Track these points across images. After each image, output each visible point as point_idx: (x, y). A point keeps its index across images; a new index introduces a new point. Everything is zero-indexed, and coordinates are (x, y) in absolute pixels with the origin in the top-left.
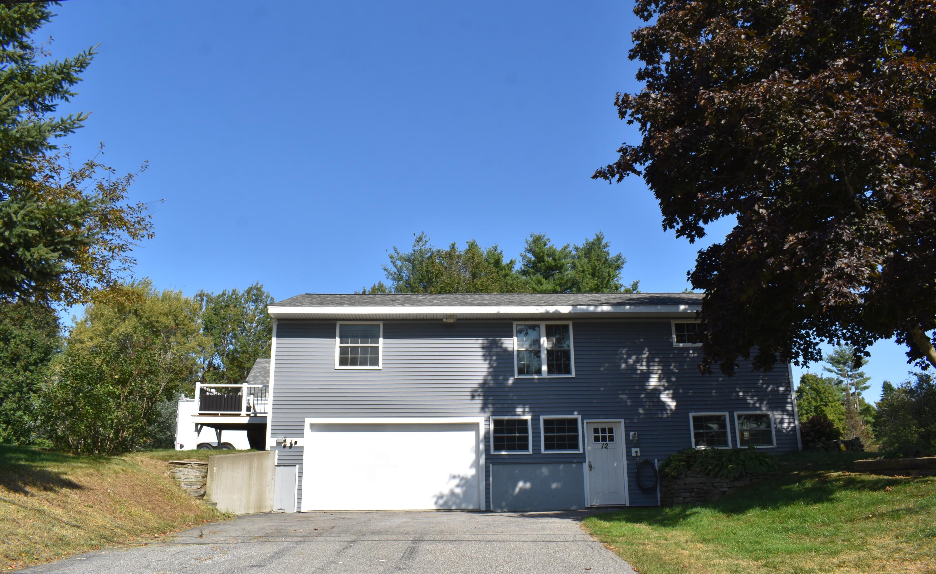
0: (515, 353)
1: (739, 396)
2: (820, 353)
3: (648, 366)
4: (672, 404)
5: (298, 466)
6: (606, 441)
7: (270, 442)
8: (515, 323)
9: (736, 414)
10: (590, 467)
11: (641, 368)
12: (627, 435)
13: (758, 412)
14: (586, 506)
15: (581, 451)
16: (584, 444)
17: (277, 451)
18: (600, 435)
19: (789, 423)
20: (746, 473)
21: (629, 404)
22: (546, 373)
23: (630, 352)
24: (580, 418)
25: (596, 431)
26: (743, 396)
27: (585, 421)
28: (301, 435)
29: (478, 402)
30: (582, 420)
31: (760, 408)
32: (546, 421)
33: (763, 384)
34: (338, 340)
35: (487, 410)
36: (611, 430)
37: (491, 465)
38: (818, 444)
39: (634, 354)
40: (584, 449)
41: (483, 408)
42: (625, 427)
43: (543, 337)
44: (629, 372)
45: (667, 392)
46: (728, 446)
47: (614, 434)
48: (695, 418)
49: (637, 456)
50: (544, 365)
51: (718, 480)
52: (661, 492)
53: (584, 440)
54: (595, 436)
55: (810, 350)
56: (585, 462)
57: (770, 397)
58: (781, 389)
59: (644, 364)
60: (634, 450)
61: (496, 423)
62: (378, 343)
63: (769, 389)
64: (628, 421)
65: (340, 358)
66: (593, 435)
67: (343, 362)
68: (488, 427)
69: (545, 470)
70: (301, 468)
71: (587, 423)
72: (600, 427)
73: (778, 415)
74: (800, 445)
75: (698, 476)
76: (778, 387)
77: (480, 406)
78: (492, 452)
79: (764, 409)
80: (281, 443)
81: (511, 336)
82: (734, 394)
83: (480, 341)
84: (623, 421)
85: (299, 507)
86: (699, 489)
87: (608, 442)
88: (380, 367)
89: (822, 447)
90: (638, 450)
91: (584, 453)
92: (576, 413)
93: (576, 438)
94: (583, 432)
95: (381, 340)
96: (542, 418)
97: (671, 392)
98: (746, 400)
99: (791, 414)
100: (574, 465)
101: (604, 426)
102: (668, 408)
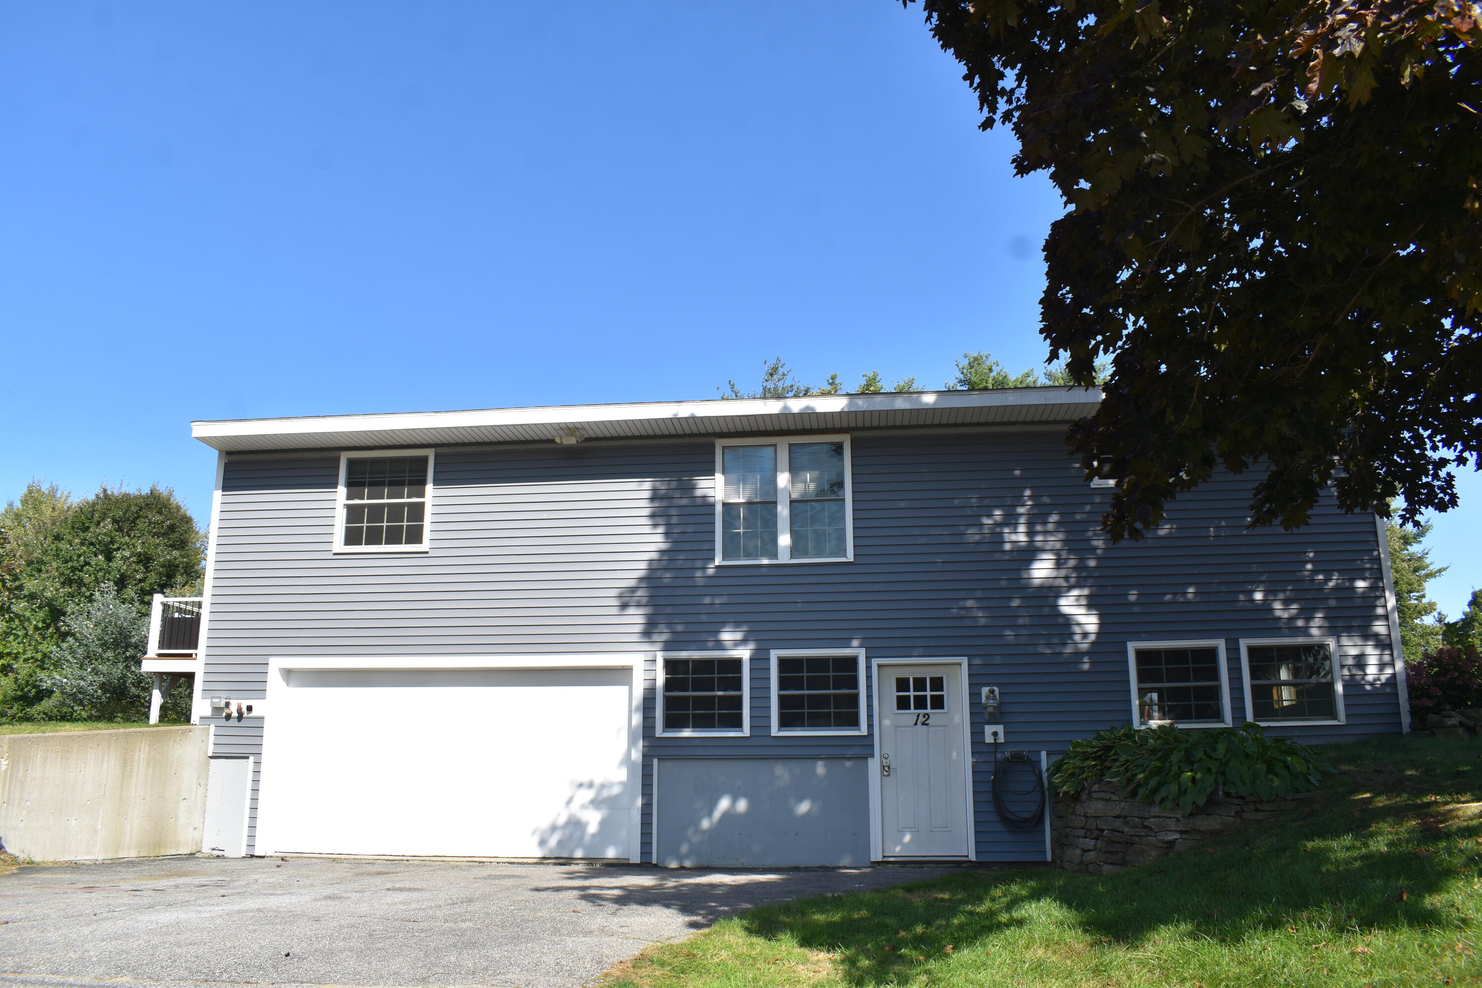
0: (719, 508)
1: (1253, 601)
2: (1452, 487)
3: (1031, 533)
4: (1089, 622)
5: (252, 758)
6: (926, 708)
7: (201, 707)
8: (719, 443)
9: (1244, 644)
10: (886, 770)
11: (1014, 537)
12: (974, 695)
13: (1300, 640)
14: (873, 859)
15: (864, 730)
16: (870, 716)
17: (212, 727)
18: (912, 693)
19: (1382, 666)
20: (1227, 794)
21: (982, 622)
22: (788, 554)
23: (987, 502)
24: (862, 654)
25: (902, 684)
26: (1264, 600)
27: (875, 662)
28: (260, 692)
29: (636, 617)
30: (868, 659)
31: (1305, 632)
32: (783, 663)
33: (1314, 572)
34: (342, 491)
35: (656, 637)
36: (937, 683)
37: (655, 761)
38: (1450, 717)
39: (997, 507)
40: (870, 726)
41: (648, 632)
42: (970, 675)
43: (782, 471)
44: (983, 548)
45: (1075, 592)
46: (1223, 721)
47: (944, 693)
48: (1141, 655)
49: (996, 744)
50: (783, 533)
51: (1155, 810)
52: (1053, 829)
53: (870, 707)
54: (899, 697)
55: (1424, 480)
56: (873, 756)
57: (1332, 603)
58: (1361, 584)
59: (1022, 528)
60: (989, 730)
61: (669, 665)
62: (422, 495)
63: (1331, 584)
64: (977, 661)
65: (347, 529)
66: (893, 694)
67: (352, 537)
68: (650, 676)
69: (782, 773)
70: (257, 763)
71: (879, 666)
72: (911, 675)
73: (1351, 647)
74: (1406, 719)
75: (1114, 797)
76: (1353, 580)
77: (638, 629)
78: (659, 731)
79: (1315, 632)
80: (221, 709)
81: (711, 472)
82: (1242, 597)
83: (647, 485)
84: (964, 661)
85: (251, 846)
86: (1114, 830)
87: (929, 710)
88: (425, 546)
89: (1461, 724)
90: (1000, 729)
91: (871, 735)
92: (855, 643)
93: (854, 700)
94: (869, 687)
95: (429, 488)
96: (775, 655)
97: (1086, 592)
98: (1272, 610)
99: (1383, 644)
100: (848, 764)
101: (920, 673)
102: (1077, 629)
